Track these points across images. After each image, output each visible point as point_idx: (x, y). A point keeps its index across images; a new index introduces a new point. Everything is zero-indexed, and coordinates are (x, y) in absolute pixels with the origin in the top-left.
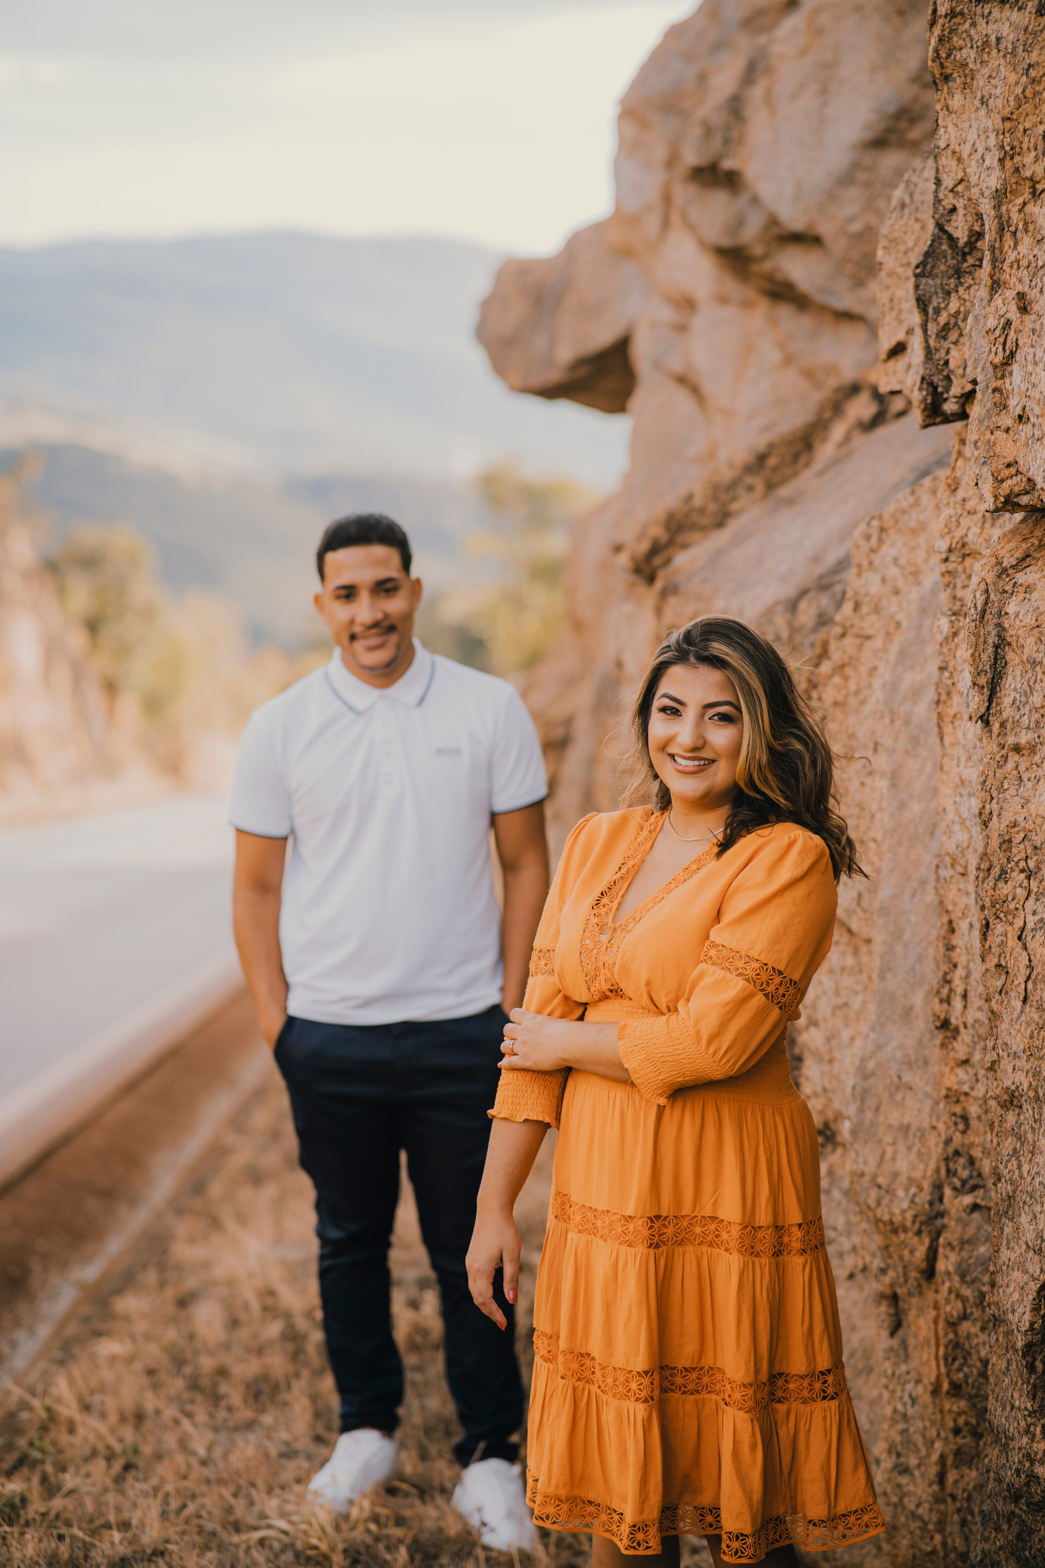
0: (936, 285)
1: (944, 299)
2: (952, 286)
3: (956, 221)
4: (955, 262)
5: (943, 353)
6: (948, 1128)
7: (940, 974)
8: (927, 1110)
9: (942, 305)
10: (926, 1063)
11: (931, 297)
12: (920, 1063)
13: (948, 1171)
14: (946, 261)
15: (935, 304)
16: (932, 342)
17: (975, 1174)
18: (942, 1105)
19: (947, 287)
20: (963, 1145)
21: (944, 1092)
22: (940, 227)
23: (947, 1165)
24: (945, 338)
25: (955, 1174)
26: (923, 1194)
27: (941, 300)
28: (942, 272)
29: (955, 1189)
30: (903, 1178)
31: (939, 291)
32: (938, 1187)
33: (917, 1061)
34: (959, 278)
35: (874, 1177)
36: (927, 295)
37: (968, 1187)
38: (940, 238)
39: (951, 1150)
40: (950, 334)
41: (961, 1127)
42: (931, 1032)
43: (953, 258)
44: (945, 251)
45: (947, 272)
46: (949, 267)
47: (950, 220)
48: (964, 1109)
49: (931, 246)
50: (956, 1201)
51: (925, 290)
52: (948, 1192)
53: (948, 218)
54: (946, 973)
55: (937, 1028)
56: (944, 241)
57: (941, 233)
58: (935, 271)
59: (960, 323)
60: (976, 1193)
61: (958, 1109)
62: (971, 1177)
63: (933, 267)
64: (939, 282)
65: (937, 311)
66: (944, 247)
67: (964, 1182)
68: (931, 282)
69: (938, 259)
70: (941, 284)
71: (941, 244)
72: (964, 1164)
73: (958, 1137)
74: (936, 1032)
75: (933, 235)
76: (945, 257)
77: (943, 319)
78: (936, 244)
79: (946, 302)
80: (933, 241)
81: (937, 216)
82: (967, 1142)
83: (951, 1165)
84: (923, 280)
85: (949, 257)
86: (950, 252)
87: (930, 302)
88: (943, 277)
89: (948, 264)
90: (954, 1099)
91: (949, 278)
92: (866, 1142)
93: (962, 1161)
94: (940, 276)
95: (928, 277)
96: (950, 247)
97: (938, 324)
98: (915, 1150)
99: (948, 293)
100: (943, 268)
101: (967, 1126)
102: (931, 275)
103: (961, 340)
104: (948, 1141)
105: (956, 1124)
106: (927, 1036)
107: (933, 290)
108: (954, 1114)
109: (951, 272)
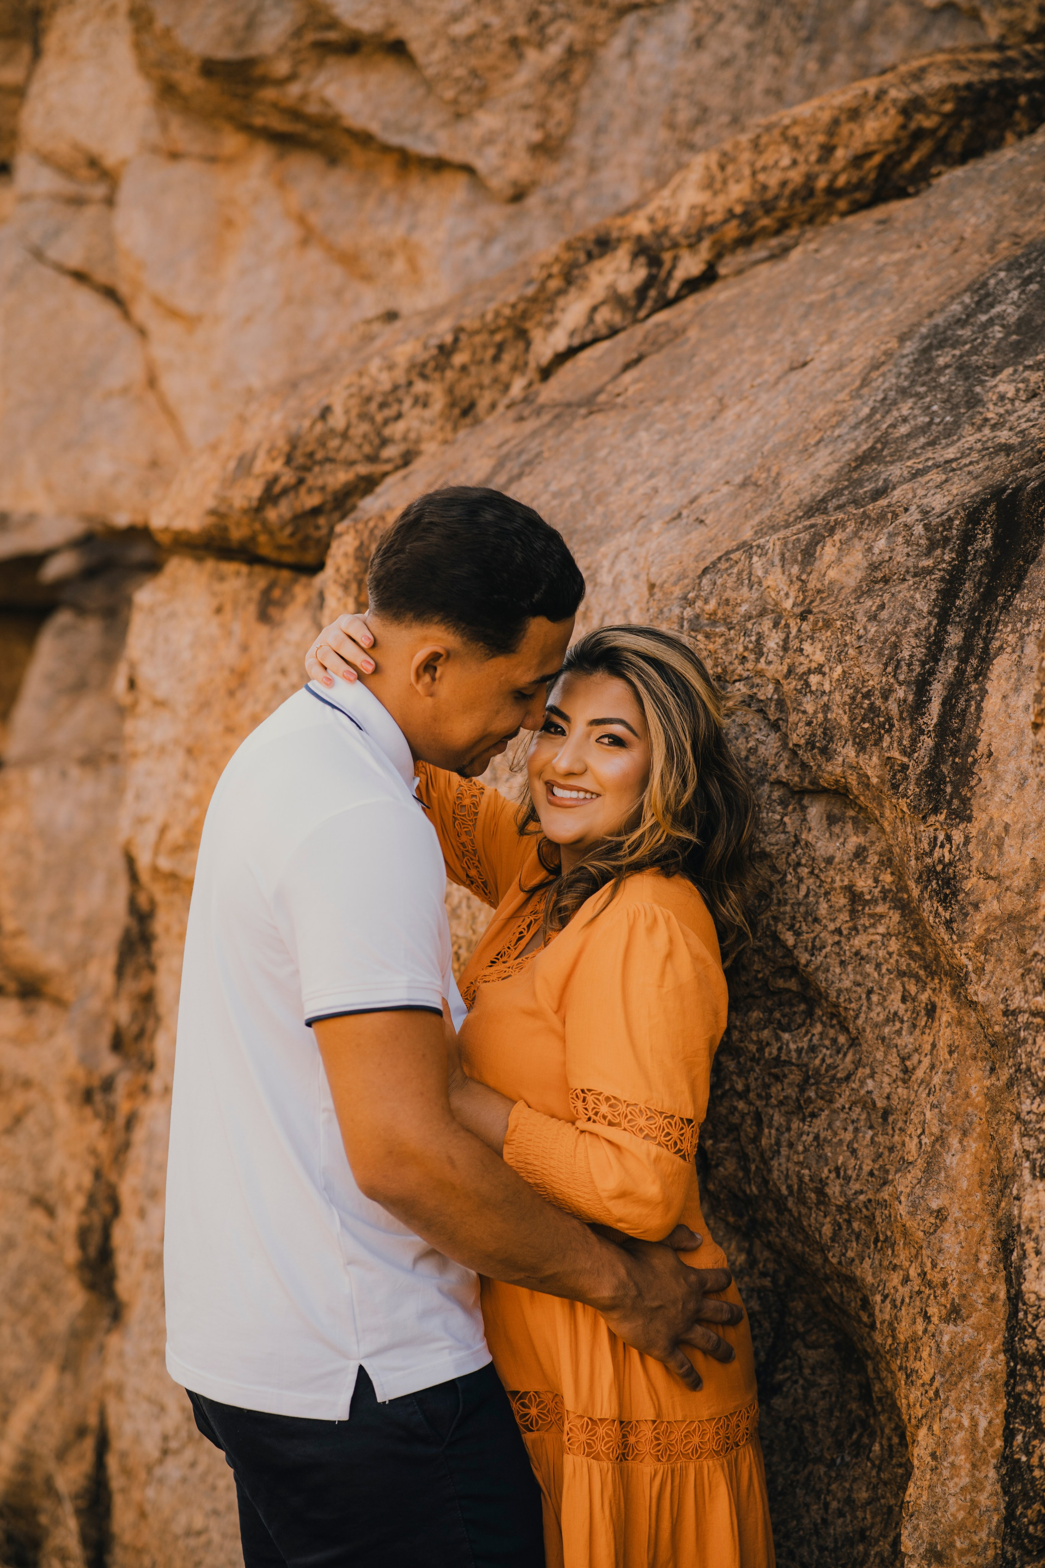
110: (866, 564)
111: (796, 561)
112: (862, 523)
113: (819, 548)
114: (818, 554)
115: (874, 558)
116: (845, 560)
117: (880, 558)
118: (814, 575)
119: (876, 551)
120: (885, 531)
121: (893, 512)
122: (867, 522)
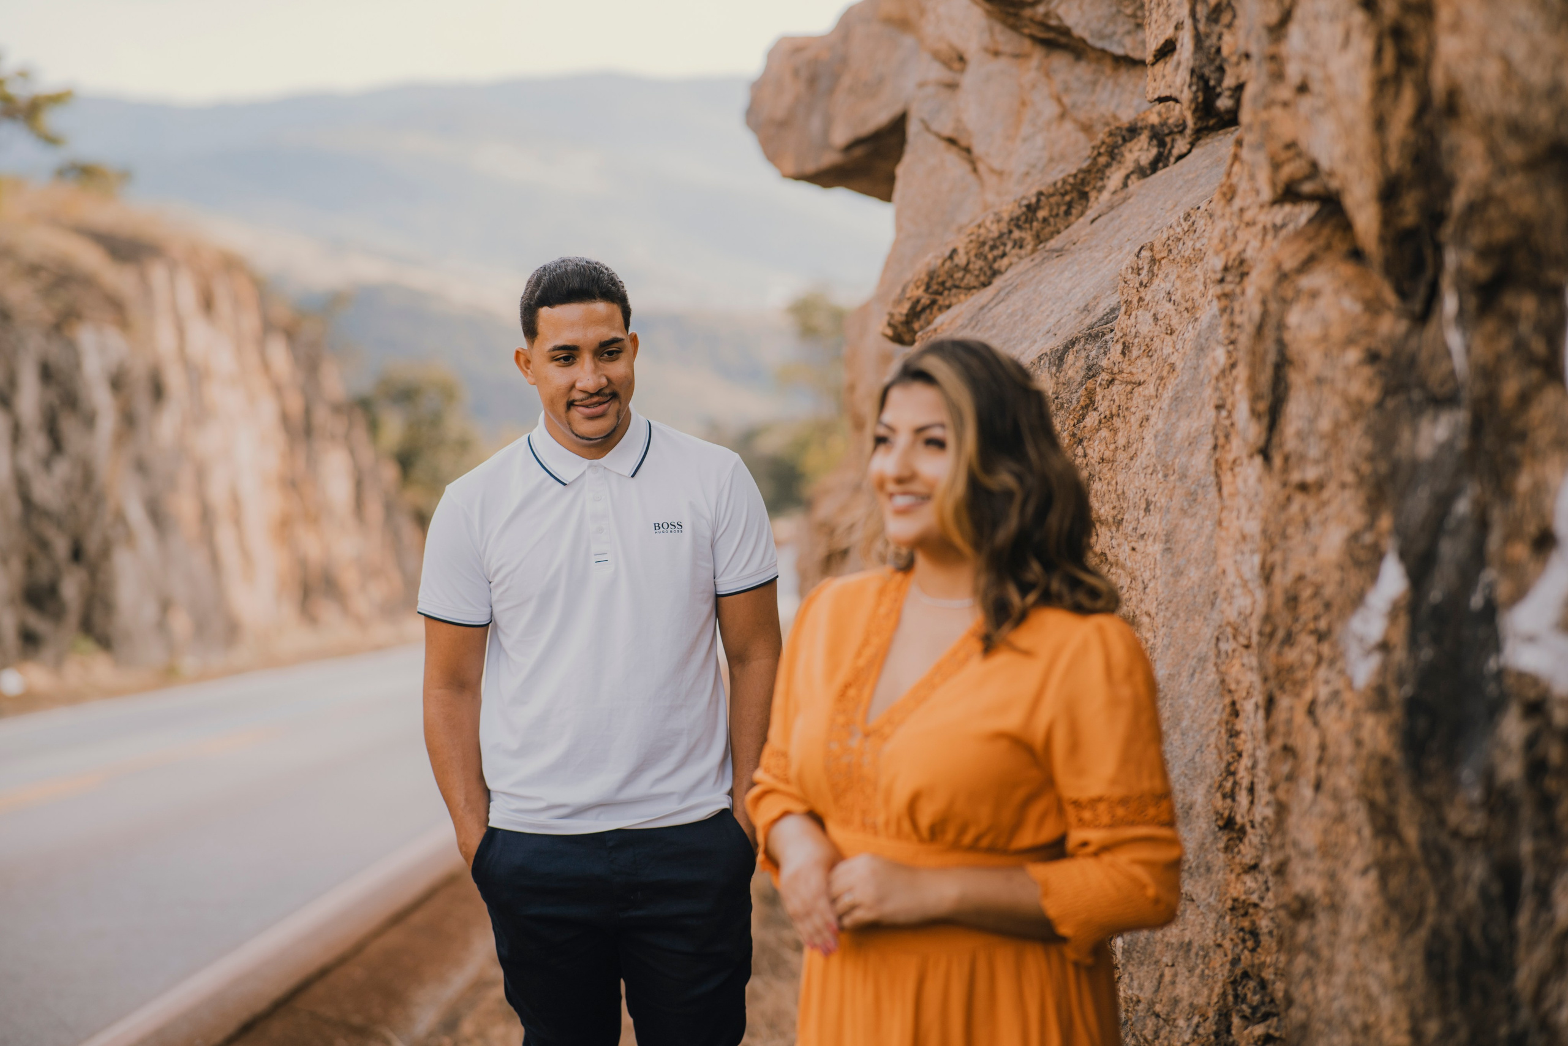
5: (1213, 39)
6: (1236, 945)
7: (1223, 765)
8: (1211, 925)
10: (1209, 869)
12: (1202, 870)
13: (1236, 996)
16: (1202, 27)
17: (1267, 999)
18: (1228, 918)
20: (1253, 966)
21: (1229, 903)
23: (1235, 990)
24: (1216, 21)
25: (1244, 1000)
26: (1207, 1024)
29: (1244, 1017)
30: (1185, 1004)
32: (1224, 1016)
33: (1198, 867)
35: (1152, 1004)
37: (1259, 1015)
39: (1238, 971)
40: (1222, 16)
41: (1250, 944)
42: (1214, 833)
48: (1253, 923)
50: (1246, 1032)
52: (1236, 1021)
54: (1229, 764)
55: (1220, 828)
60: (1268, 1022)
61: (1246, 924)
62: (1263, 1003)
67: (1254, 1009)
72: (1255, 987)
73: (1246, 957)
74: (1220, 834)
82: (1257, 961)
83: (1240, 990)
90: (1242, 911)
92: (1142, 963)
93: (1252, 984)
98: (1198, 971)
101: (1257, 943)
103: (1235, 23)
104: (1235, 961)
105: (1244, 941)
106: (1210, 838)
108: (1242, 929)
110: (1086, 367)
111: (1055, 364)
112: (1087, 339)
113: (1066, 356)
114: (1065, 359)
115: (1090, 363)
116: (1076, 364)
117: (1092, 362)
118: (1063, 373)
119: (1091, 358)
120: (1097, 345)
121: (1102, 332)
122: (1090, 339)
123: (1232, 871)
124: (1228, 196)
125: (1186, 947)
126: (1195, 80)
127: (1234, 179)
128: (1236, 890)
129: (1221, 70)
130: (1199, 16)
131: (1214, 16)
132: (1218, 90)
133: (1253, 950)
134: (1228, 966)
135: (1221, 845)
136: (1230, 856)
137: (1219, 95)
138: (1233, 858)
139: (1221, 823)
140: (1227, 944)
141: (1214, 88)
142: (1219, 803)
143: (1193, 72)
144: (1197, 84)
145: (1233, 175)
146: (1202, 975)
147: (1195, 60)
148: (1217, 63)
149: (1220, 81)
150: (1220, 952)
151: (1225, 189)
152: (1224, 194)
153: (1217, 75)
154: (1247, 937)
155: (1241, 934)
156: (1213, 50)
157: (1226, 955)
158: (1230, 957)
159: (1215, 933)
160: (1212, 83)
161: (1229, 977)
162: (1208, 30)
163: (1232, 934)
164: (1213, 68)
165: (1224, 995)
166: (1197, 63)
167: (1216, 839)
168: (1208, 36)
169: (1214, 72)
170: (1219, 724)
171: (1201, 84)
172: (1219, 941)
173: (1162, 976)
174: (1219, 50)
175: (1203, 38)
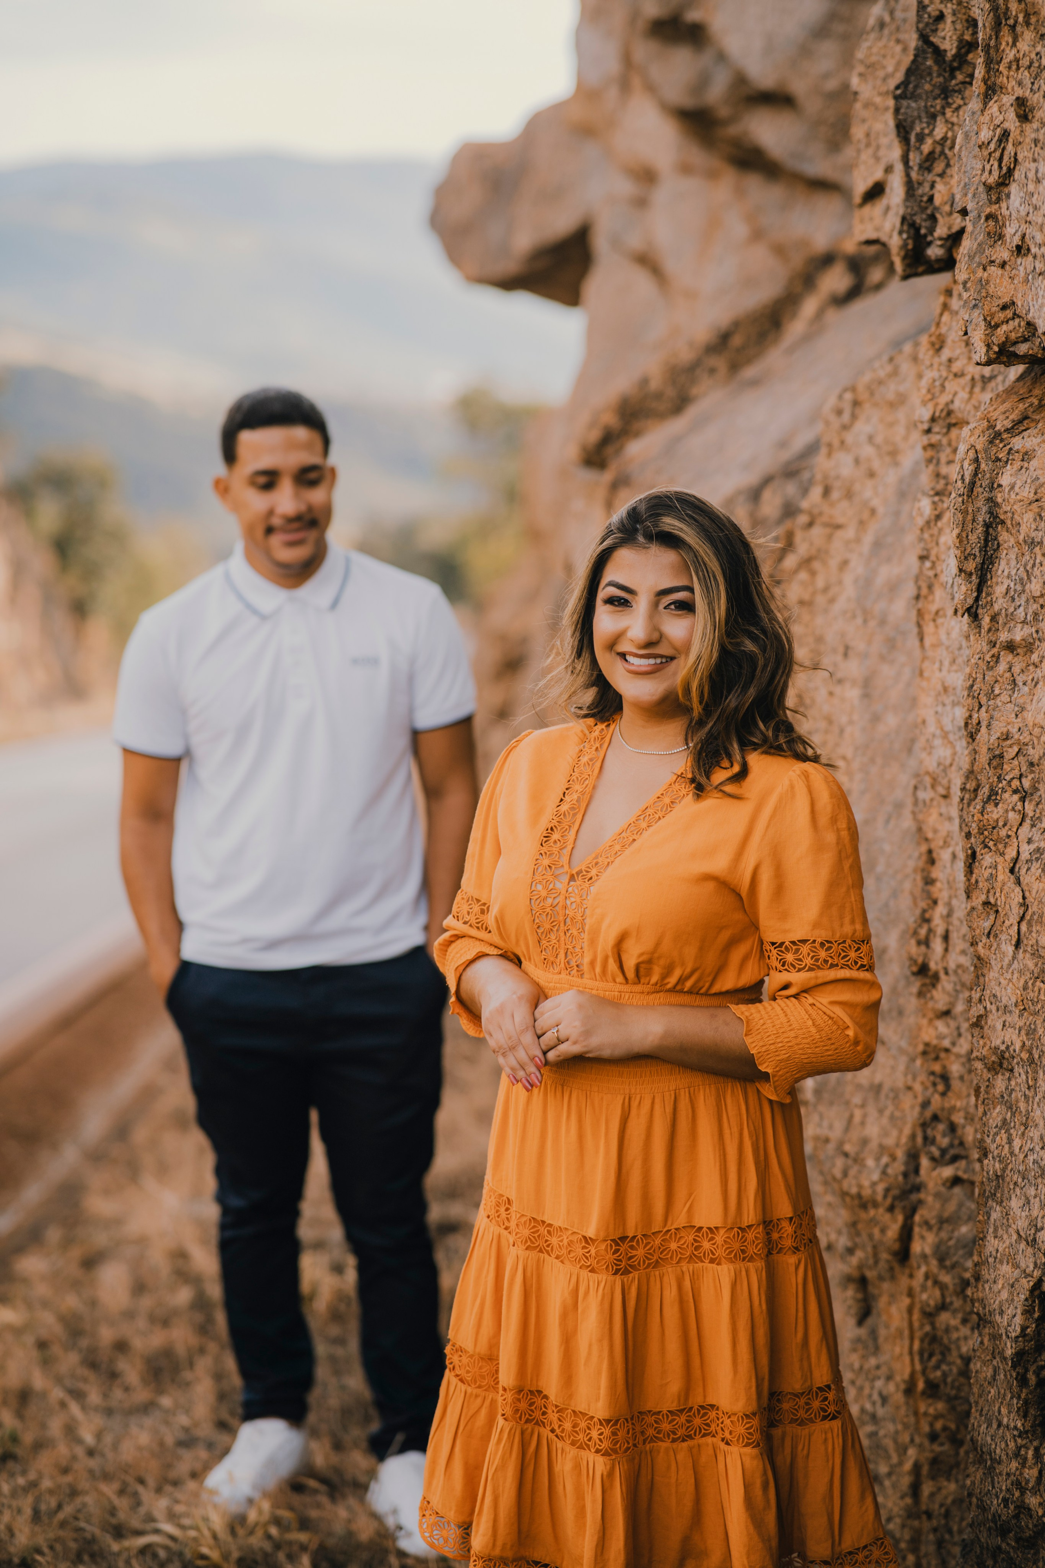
0: (919, 109)
1: (928, 124)
2: (938, 107)
3: (944, 30)
4: (941, 79)
5: (926, 187)
6: (926, 1088)
7: (918, 912)
8: (902, 1067)
9: (927, 131)
10: (901, 1013)
11: (913, 122)
12: (894, 1014)
13: (925, 1138)
14: (931, 80)
15: (918, 129)
16: (914, 175)
17: (956, 1142)
18: (918, 1062)
19: (932, 110)
20: (943, 1109)
21: (921, 1048)
22: (924, 38)
23: (924, 1132)
24: (929, 170)
25: (933, 1142)
26: (896, 1165)
27: (925, 125)
28: (927, 92)
29: (933, 1159)
30: (874, 1145)
31: (923, 115)
32: (913, 1157)
33: (893, 1011)
34: (946, 98)
35: (841, 1143)
36: (909, 120)
37: (947, 1157)
38: (924, 52)
39: (928, 1114)
40: (935, 165)
41: (941, 1088)
42: (907, 978)
43: (939, 75)
44: (930, 67)
45: (932, 91)
46: (934, 86)
47: (936, 30)
48: (944, 1067)
49: (914, 62)
50: (935, 1174)
51: (906, 113)
52: (925, 1162)
53: (934, 28)
54: (924, 911)
55: (914, 974)
56: (929, 55)
57: (925, 46)
58: (919, 91)
59: (947, 151)
60: (957, 1164)
61: (937, 1068)
62: (952, 1145)
63: (916, 87)
64: (923, 104)
65: (921, 138)
66: (929, 63)
67: (943, 1152)
68: (913, 105)
69: (922, 77)
70: (926, 107)
71: (926, 59)
72: (944, 1131)
73: (936, 1100)
74: (913, 978)
75: (917, 49)
76: (930, 74)
77: (926, 148)
78: (919, 59)
79: (931, 127)
80: (916, 56)
81: (921, 26)
82: (947, 1105)
83: (929, 1132)
84: (905, 103)
85: (935, 75)
86: (935, 68)
87: (912, 128)
88: (928, 97)
89: (933, 82)
90: (933, 1056)
91: (935, 99)
92: (831, 1103)
93: (941, 1127)
94: (924, 97)
95: (910, 98)
96: (936, 62)
97: (921, 153)
98: (887, 1113)
99: (933, 117)
100: (927, 87)
101: (948, 1087)
102: (914, 97)
103: (948, 171)
104: (926, 1104)
105: (934, 1084)
106: (902, 983)
107: (916, 114)
108: (933, 1073)
109: (937, 92)
123: (924, 1016)
124: (937, 346)
125: (877, 1089)
126: (905, 228)
127: (943, 330)
128: (928, 1035)
129: (933, 218)
130: (911, 164)
131: (927, 164)
132: (929, 238)
133: (943, 1094)
134: (917, 1109)
135: (915, 989)
136: (922, 1001)
137: (930, 244)
138: (926, 1003)
139: (915, 969)
140: (918, 1087)
141: (925, 236)
142: (914, 949)
143: (904, 219)
144: (908, 232)
145: (942, 325)
146: (892, 1118)
147: (907, 207)
148: (929, 212)
149: (931, 230)
150: (910, 1095)
151: (933, 339)
152: (933, 344)
153: (928, 224)
154: (938, 1080)
155: (932, 1078)
156: (925, 199)
157: (916, 1097)
158: (920, 1099)
159: (906, 1075)
160: (923, 231)
161: (919, 1119)
162: (921, 178)
163: (922, 1077)
164: (924, 216)
165: (913, 1137)
166: (909, 210)
167: (908, 984)
168: (920, 184)
169: (925, 220)
170: (915, 871)
171: (912, 231)
172: (910, 1083)
173: (851, 1117)
174: (931, 199)
175: (916, 186)
